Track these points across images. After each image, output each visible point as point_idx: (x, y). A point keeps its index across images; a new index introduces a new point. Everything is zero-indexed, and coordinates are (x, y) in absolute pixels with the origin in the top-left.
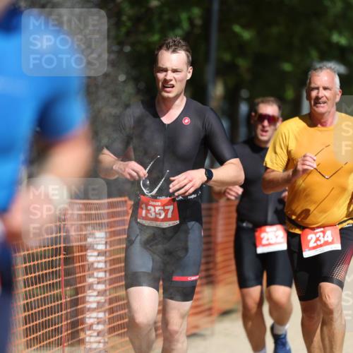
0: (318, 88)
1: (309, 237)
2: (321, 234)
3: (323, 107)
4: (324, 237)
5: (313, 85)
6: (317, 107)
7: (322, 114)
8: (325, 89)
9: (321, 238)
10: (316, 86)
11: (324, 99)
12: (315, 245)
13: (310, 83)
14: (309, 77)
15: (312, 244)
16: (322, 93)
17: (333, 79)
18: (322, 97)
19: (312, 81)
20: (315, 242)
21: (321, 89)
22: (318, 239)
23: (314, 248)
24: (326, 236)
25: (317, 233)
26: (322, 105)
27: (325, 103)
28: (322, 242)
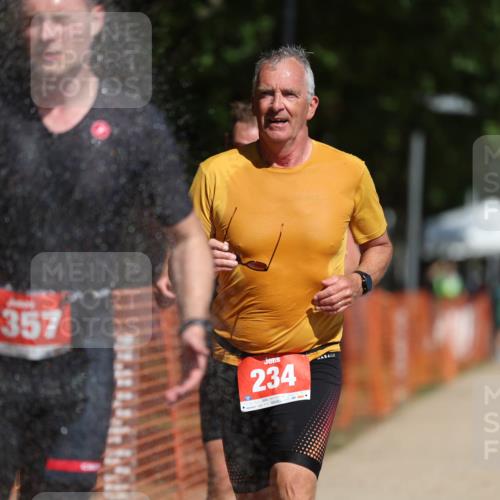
0: (272, 93)
1: (253, 374)
2: (276, 370)
3: (280, 129)
4: (280, 375)
5: (263, 87)
6: (271, 129)
7: (281, 143)
8: (286, 93)
9: (275, 377)
10: (270, 88)
11: (284, 114)
12: (264, 388)
13: (258, 82)
14: (257, 70)
15: (257, 388)
16: (282, 102)
17: (302, 76)
18: (281, 110)
19: (262, 79)
20: (264, 384)
21: (279, 94)
22: (269, 379)
23: (261, 395)
24: (284, 374)
25: (269, 366)
26: (280, 125)
27: (284, 121)
28: (277, 384)
